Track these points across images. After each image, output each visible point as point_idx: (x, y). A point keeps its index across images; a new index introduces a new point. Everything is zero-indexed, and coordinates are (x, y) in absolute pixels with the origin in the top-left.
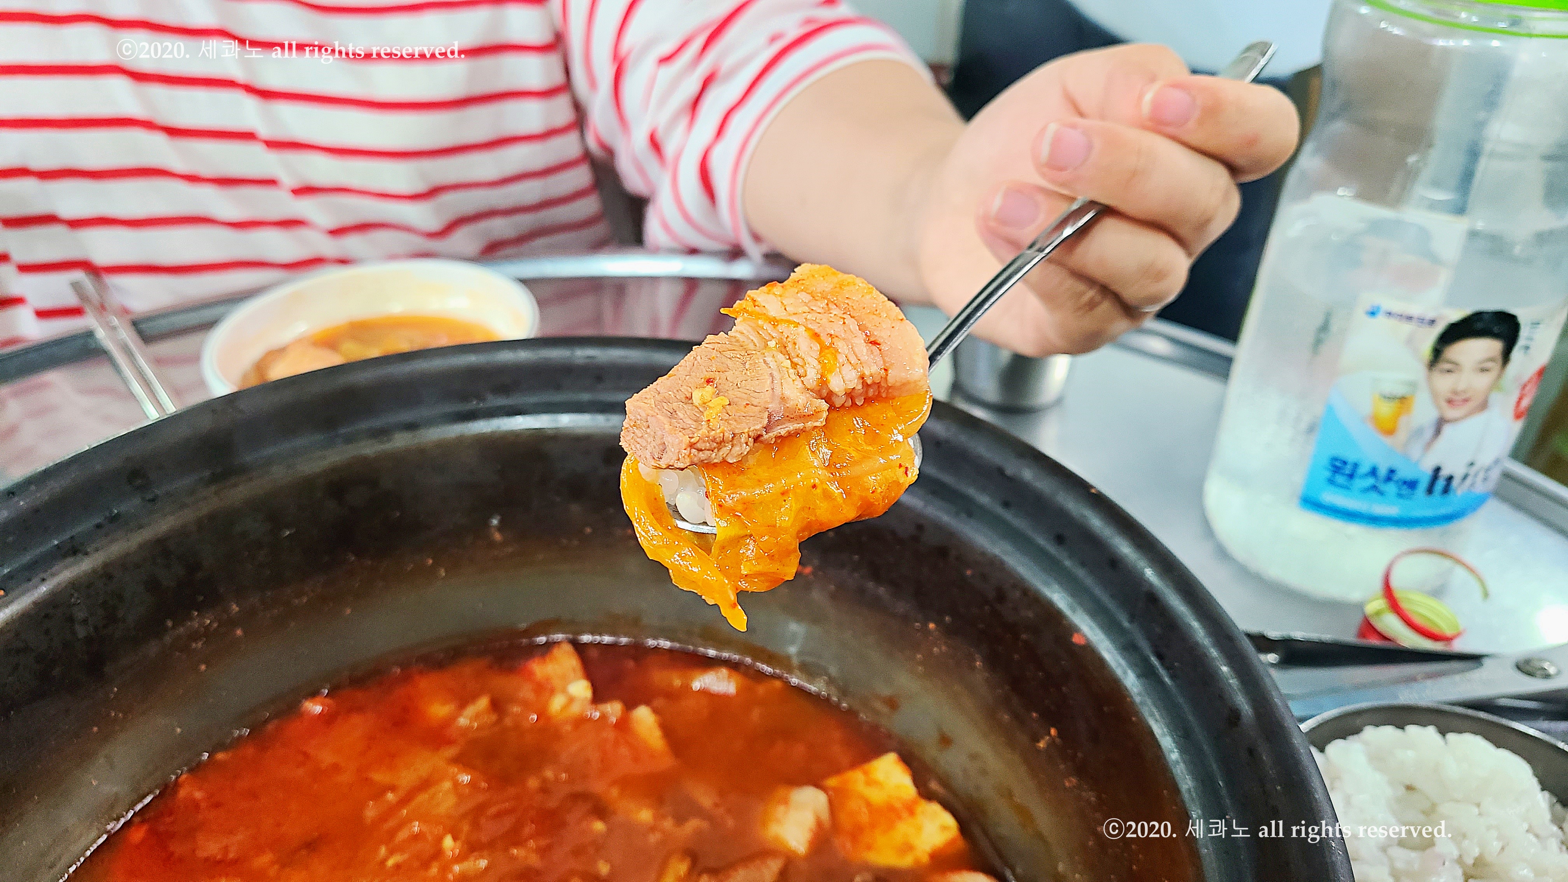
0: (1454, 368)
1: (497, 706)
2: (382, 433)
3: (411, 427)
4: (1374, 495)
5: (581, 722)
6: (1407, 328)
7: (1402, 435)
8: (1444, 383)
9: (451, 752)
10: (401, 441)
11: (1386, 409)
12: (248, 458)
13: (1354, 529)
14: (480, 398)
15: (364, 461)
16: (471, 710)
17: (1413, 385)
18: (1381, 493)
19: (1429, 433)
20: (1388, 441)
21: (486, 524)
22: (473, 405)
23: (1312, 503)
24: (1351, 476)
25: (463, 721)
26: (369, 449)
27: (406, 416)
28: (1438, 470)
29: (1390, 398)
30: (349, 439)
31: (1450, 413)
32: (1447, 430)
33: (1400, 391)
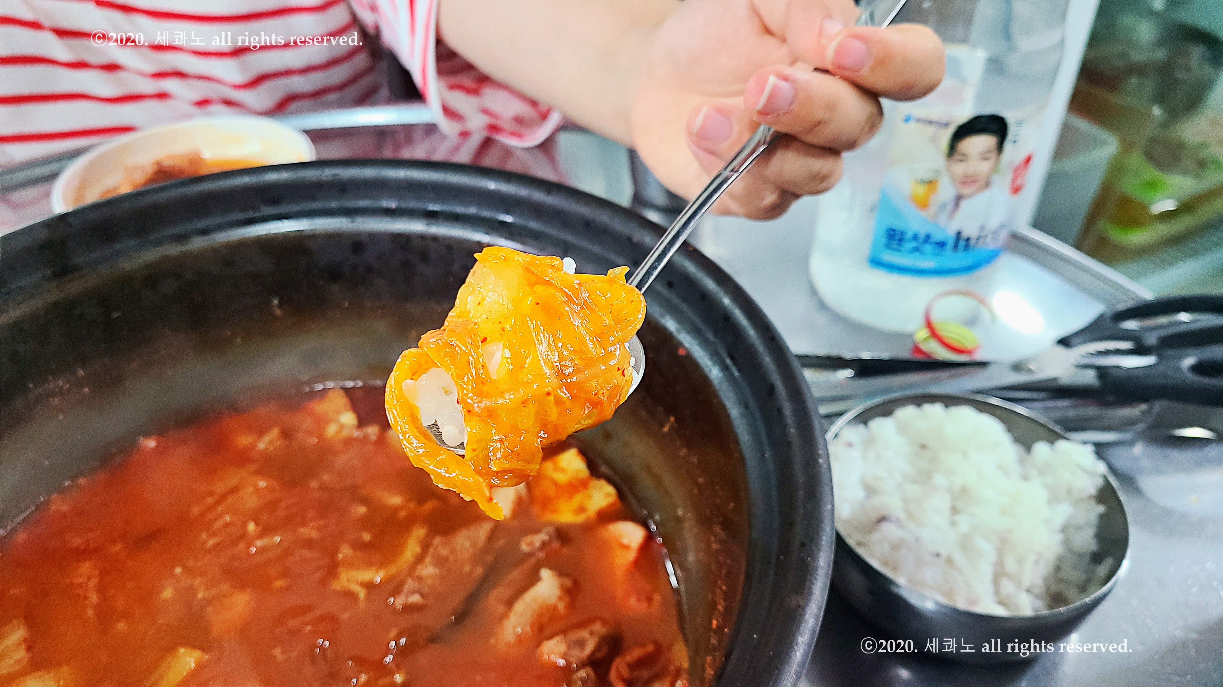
0: (965, 158)
1: (286, 434)
2: (182, 238)
3: (205, 232)
4: (917, 254)
5: (349, 442)
6: (930, 130)
7: (933, 209)
8: (959, 169)
9: (252, 467)
10: (197, 243)
11: (921, 190)
12: (80, 260)
13: (906, 280)
14: (255, 208)
15: (170, 258)
16: (266, 439)
17: (937, 172)
18: (922, 253)
19: (950, 207)
20: (923, 214)
21: (268, 302)
22: (250, 214)
23: (876, 262)
24: (901, 240)
25: (262, 446)
26: (174, 250)
27: (200, 224)
28: (959, 233)
29: (923, 182)
30: (158, 243)
31: (966, 191)
32: (964, 204)
33: (928, 176)
